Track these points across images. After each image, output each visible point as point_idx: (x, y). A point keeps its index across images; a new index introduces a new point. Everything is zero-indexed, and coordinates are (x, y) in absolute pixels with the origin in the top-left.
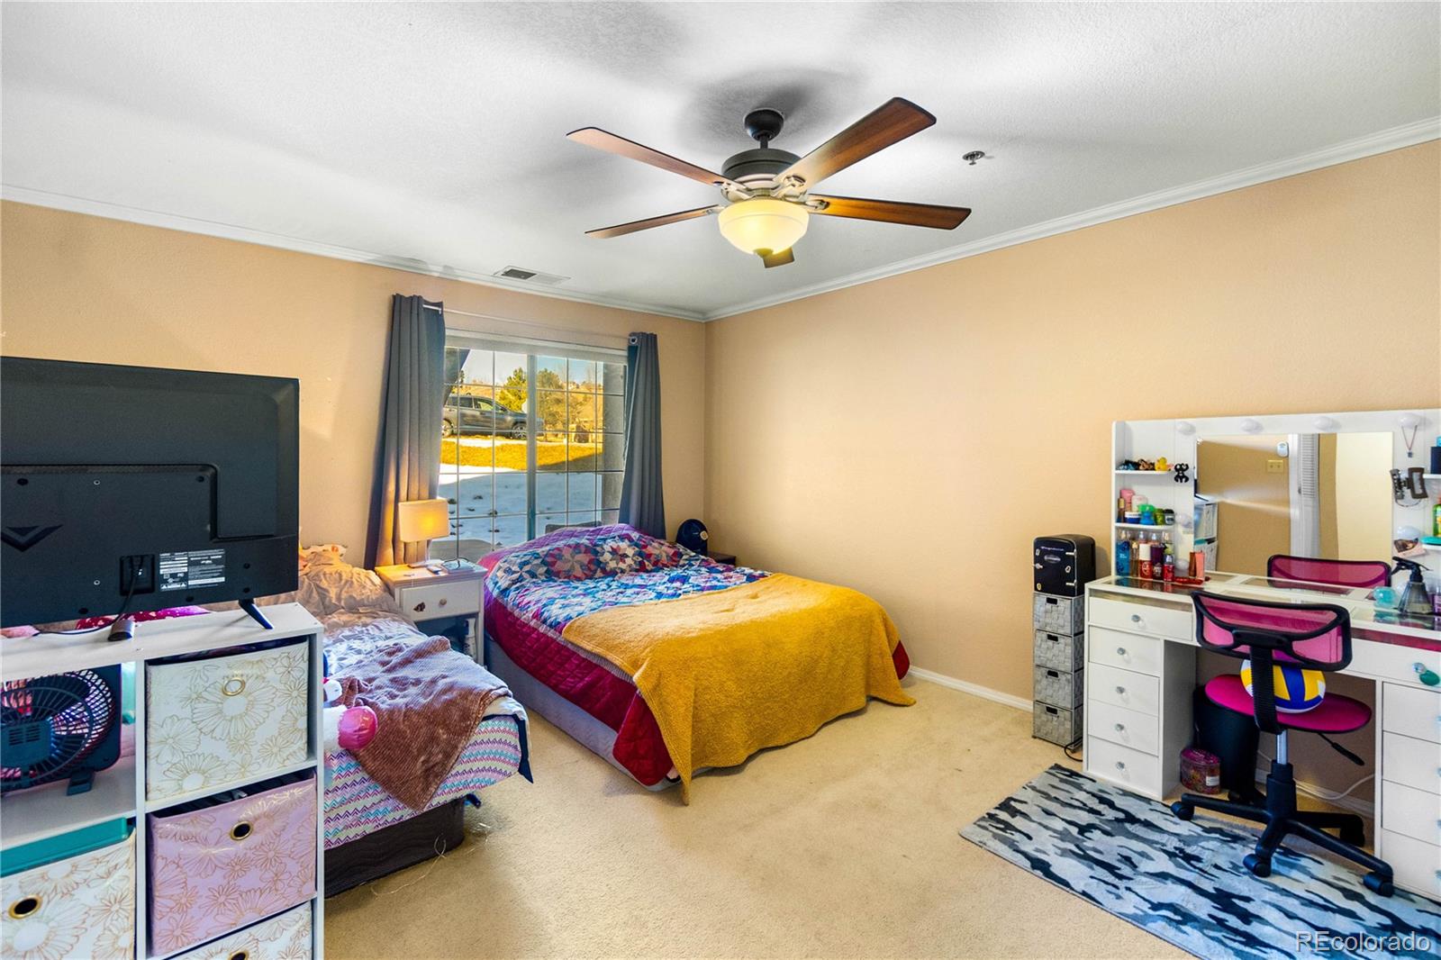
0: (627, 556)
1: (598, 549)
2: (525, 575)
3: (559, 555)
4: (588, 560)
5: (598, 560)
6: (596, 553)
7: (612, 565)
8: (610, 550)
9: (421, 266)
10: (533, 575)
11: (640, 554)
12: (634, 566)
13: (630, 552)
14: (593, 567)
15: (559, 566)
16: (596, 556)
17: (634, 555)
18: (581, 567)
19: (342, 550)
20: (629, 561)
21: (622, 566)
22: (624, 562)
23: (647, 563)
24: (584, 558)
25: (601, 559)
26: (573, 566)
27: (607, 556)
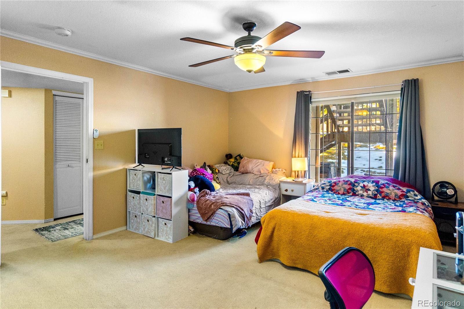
0: (370, 190)
1: (356, 184)
2: (320, 188)
3: (338, 183)
4: (349, 187)
5: (354, 189)
6: (354, 185)
7: (361, 192)
8: (363, 186)
9: (305, 80)
10: (323, 188)
11: (377, 191)
12: (371, 196)
13: (372, 189)
14: (350, 191)
15: (336, 188)
16: (354, 187)
17: (373, 191)
18: (344, 189)
19: (284, 171)
20: (370, 193)
21: (365, 194)
22: (367, 192)
23: (378, 195)
24: (347, 187)
25: (355, 189)
26: (341, 189)
27: (359, 188)
